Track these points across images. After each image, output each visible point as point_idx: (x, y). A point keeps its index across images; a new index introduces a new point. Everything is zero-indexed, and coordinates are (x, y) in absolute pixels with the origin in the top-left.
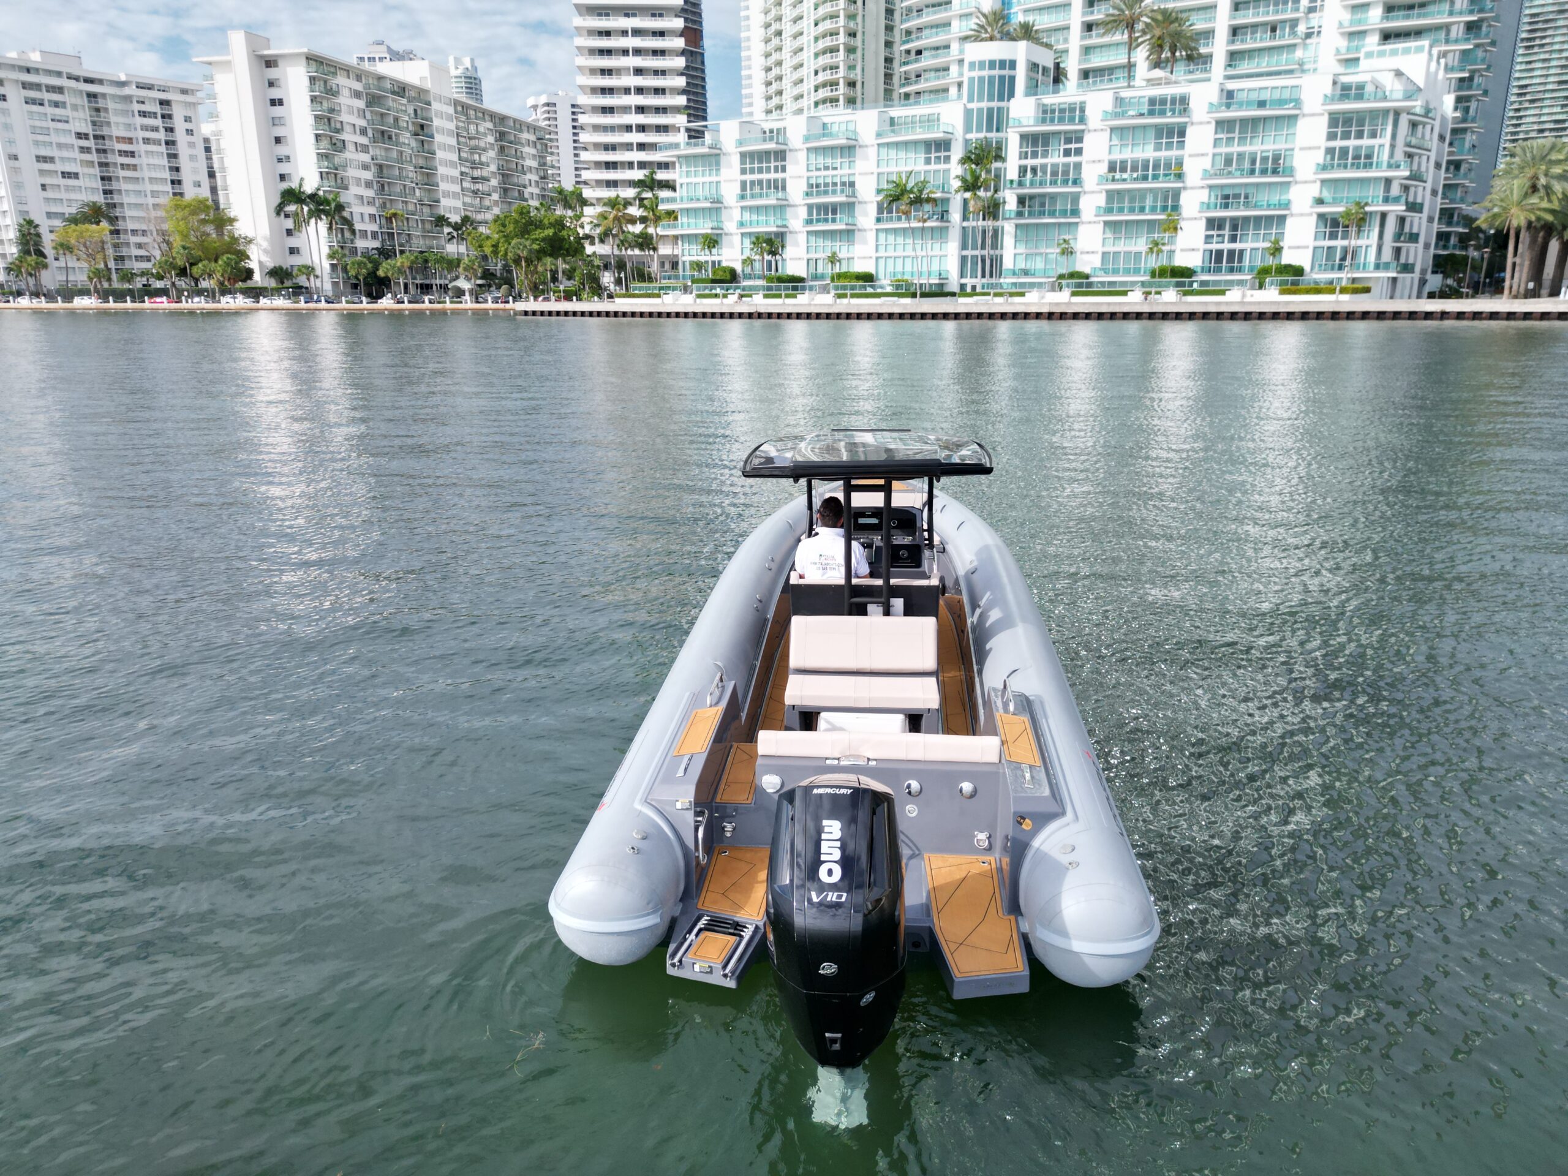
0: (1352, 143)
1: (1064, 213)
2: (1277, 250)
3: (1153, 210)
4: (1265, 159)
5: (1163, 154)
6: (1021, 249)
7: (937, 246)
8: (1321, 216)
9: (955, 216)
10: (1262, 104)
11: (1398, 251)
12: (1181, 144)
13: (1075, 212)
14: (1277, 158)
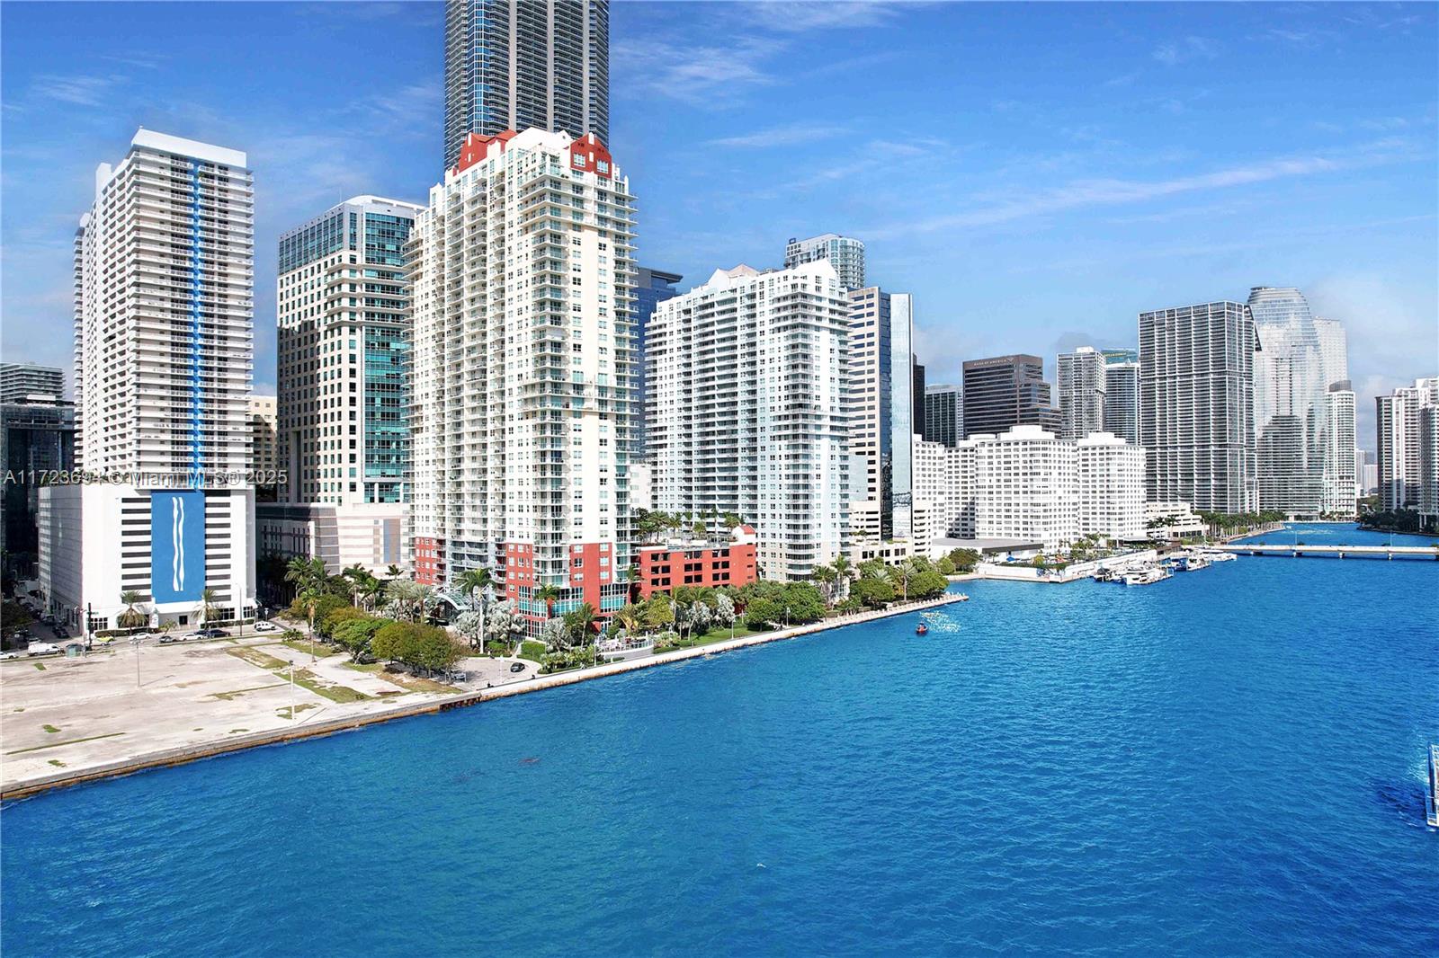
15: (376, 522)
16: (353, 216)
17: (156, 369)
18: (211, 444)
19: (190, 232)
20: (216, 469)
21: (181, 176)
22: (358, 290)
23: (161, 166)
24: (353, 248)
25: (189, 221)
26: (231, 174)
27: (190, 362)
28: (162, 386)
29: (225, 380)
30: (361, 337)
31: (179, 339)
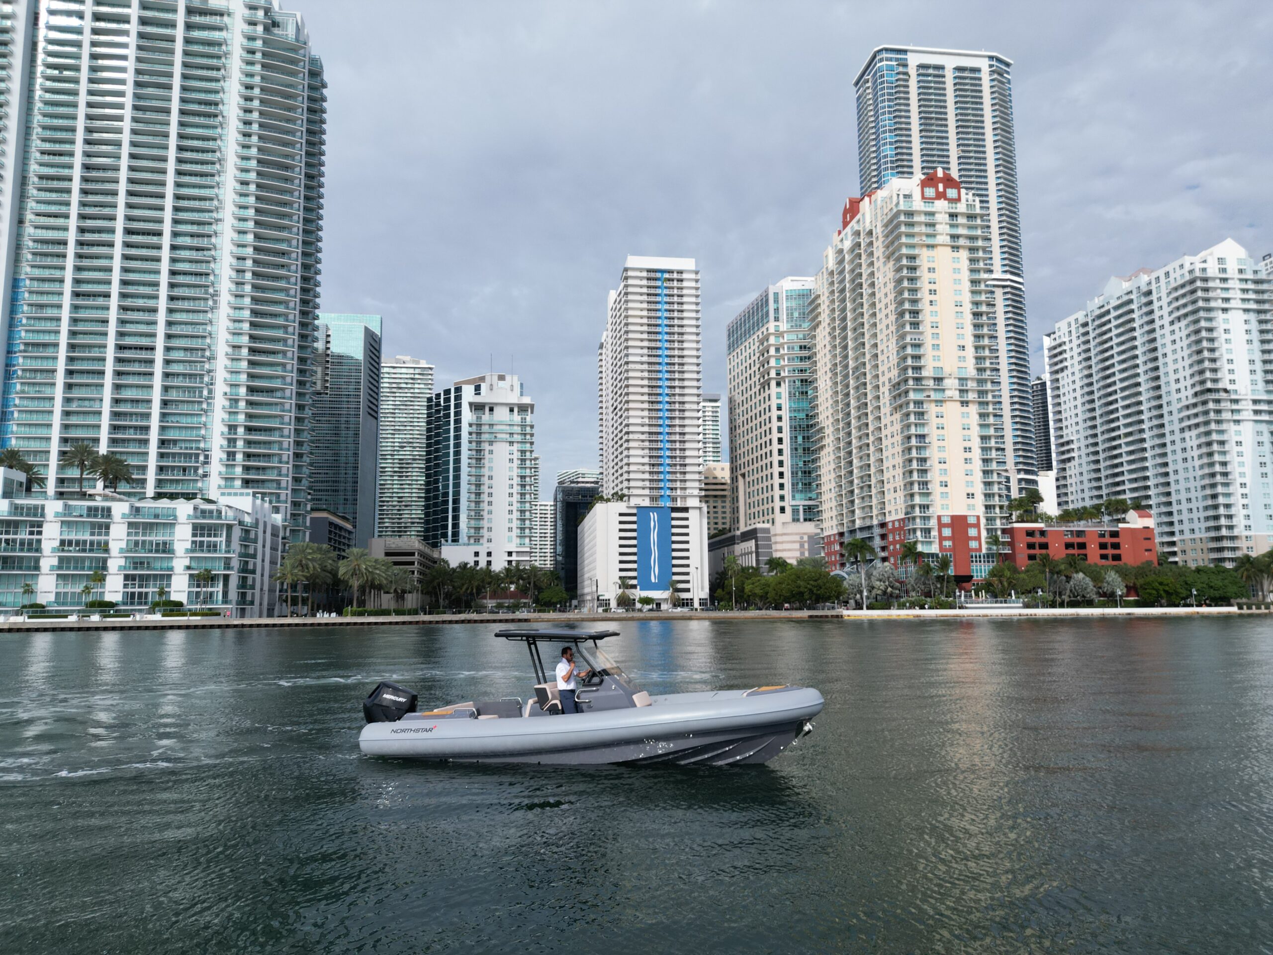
0: (206, 539)
1: (29, 568)
2: (165, 593)
3: (90, 569)
4: (158, 544)
5: (96, 538)
8: (191, 576)
10: (156, 516)
11: (243, 595)
12: (107, 534)
13: (37, 568)
14: (165, 543)
15: (802, 538)
16: (776, 295)
17: (639, 421)
18: (675, 473)
19: (659, 322)
20: (679, 492)
21: (652, 283)
22: (782, 352)
23: (641, 278)
24: (777, 319)
25: (659, 314)
26: (685, 276)
27: (660, 414)
28: (643, 433)
29: (684, 426)
30: (785, 389)
31: (653, 399)
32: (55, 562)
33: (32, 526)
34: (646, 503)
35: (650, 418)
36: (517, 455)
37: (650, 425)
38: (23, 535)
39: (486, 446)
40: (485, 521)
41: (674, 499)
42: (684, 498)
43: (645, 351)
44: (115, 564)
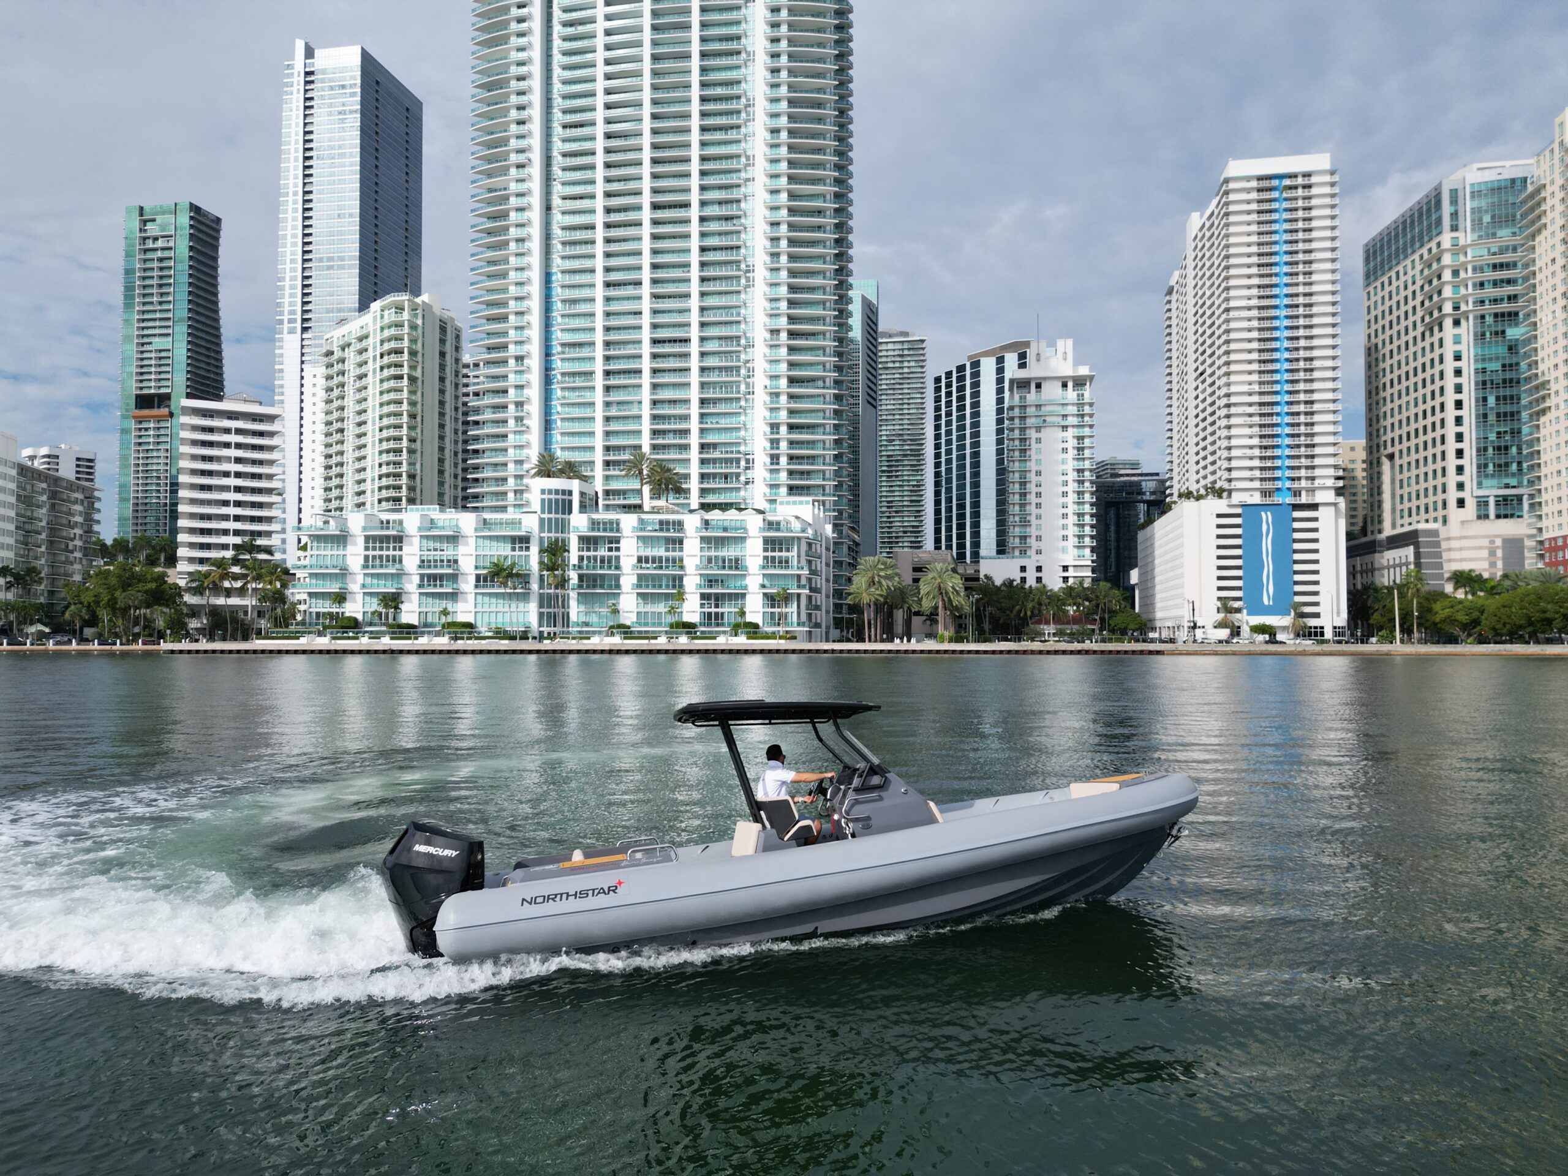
0: (777, 554)
1: (610, 587)
2: (742, 613)
3: (667, 587)
4: (730, 560)
5: (671, 554)
6: (582, 608)
7: (521, 605)
8: (765, 594)
9: (535, 586)
10: (725, 529)
11: (810, 615)
12: (681, 550)
13: (618, 586)
14: (737, 560)
15: (1492, 542)
16: (1454, 193)
17: (1245, 388)
18: (1299, 457)
19: (1276, 248)
20: (1304, 483)
21: (1266, 195)
22: (1462, 275)
23: (1248, 191)
24: (1454, 228)
25: (1275, 238)
26: (1314, 179)
27: (1277, 377)
28: (1250, 405)
29: (1312, 391)
30: (1467, 330)
31: (1266, 356)
32: (634, 579)
33: (611, 542)
34: (1256, 499)
35: (1261, 383)
36: (1072, 443)
37: (1261, 393)
38: (602, 552)
39: (1032, 434)
40: (1033, 528)
41: (1297, 493)
42: (1311, 491)
43: (1255, 292)
44: (692, 584)
